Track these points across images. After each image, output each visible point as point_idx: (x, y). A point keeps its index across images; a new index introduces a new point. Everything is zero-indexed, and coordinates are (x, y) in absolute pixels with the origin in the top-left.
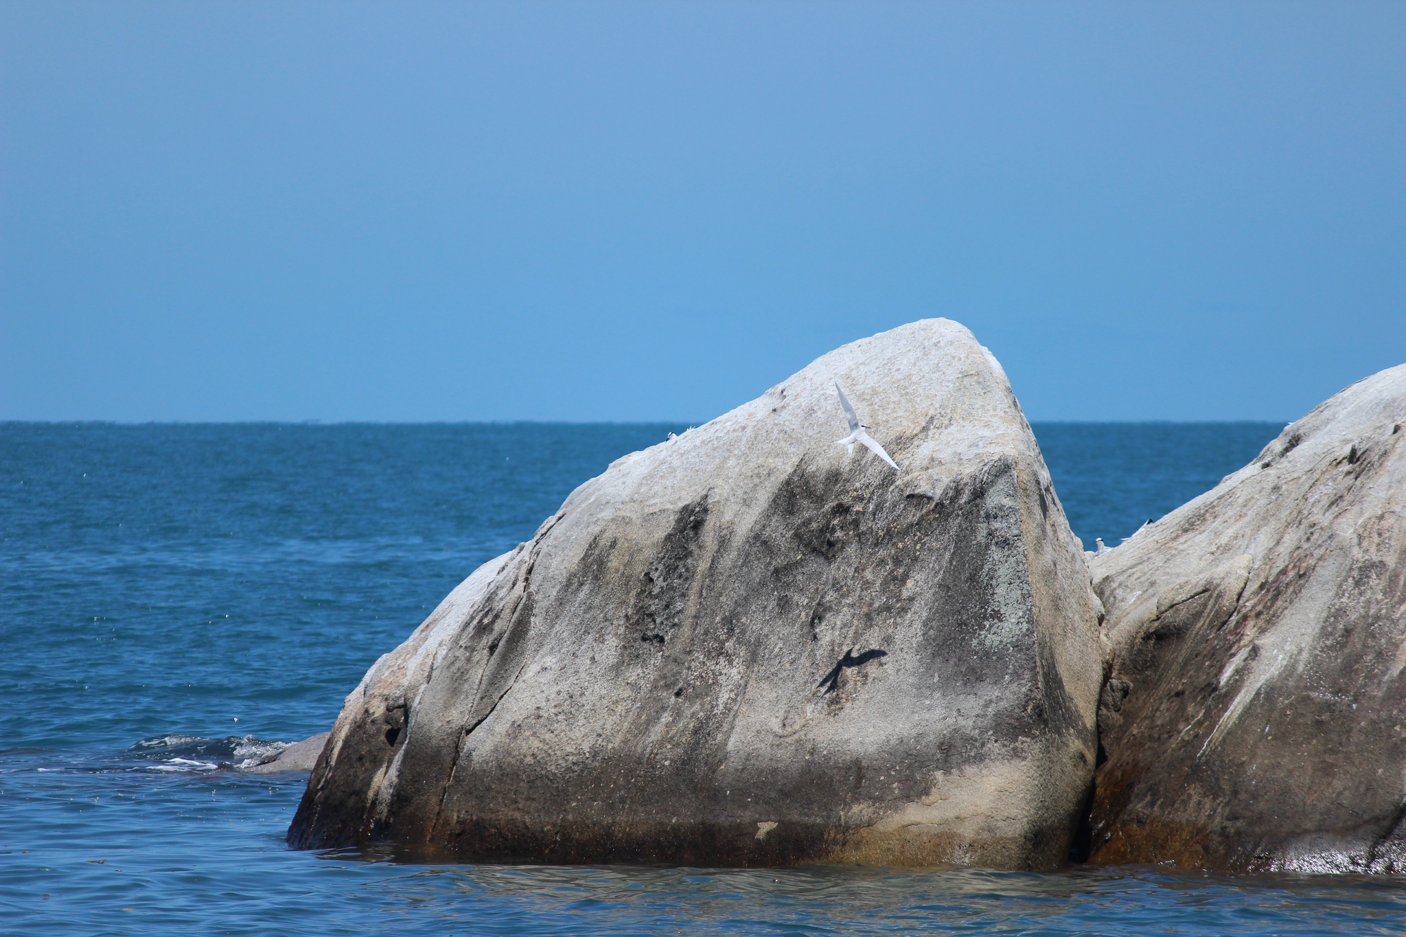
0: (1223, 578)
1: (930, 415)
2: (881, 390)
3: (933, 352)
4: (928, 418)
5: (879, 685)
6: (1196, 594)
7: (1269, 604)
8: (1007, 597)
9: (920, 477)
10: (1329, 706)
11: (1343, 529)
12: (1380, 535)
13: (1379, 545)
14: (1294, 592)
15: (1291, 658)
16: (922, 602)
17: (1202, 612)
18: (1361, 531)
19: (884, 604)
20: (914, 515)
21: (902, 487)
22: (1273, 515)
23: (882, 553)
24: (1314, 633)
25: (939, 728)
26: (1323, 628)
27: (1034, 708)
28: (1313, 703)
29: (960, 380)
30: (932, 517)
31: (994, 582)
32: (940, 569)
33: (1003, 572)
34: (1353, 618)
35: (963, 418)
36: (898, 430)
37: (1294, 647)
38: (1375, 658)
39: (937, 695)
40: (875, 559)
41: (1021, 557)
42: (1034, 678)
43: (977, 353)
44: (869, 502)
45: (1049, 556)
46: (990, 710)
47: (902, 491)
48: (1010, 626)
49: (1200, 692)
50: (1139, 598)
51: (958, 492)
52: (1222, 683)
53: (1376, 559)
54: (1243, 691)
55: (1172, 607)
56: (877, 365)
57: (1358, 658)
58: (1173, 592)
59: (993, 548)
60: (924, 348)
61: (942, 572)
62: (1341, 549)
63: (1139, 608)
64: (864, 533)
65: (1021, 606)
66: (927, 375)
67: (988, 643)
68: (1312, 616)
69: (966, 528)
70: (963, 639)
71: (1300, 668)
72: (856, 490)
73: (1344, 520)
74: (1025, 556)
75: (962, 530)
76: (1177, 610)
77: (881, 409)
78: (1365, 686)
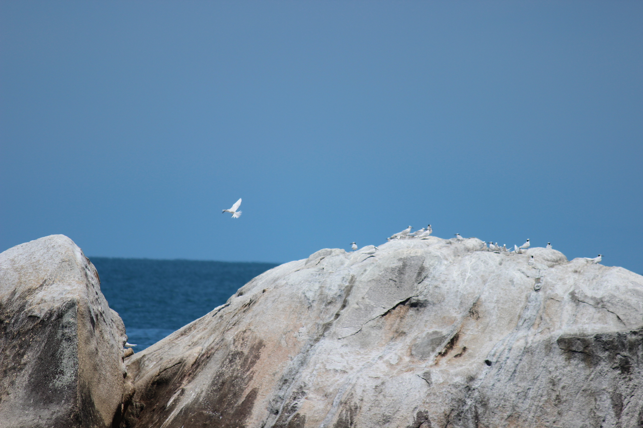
0: (188, 357)
1: (45, 279)
2: (25, 267)
3: (51, 250)
4: (44, 280)
5: (6, 404)
6: (176, 364)
7: (194, 370)
8: (67, 364)
9: (35, 308)
10: (210, 417)
11: (228, 336)
12: (243, 340)
13: (242, 344)
14: (204, 365)
15: (197, 395)
16: (30, 366)
17: (177, 373)
18: (235, 338)
19: (13, 366)
20: (31, 325)
21: (27, 312)
22: (218, 329)
23: (15, 342)
24: (209, 384)
25: (30, 424)
26: (213, 381)
27: (74, 416)
28: (204, 416)
29: (60, 263)
30: (38, 326)
31: (62, 357)
32: (39, 351)
33: (67, 352)
34: (226, 377)
35: (59, 281)
36: (29, 286)
37: (199, 390)
38: (233, 396)
39: (31, 409)
40: (11, 345)
41: (75, 346)
42: (75, 402)
43: (70, 251)
44: (12, 319)
45: (93, 346)
46: (54, 416)
47: (27, 314)
48: (67, 377)
49: (160, 409)
50: (154, 365)
51: (51, 315)
52: (168, 406)
53: (240, 350)
54: (175, 410)
55: (165, 370)
56: (26, 255)
57: (225, 395)
58: (167, 363)
59: (64, 341)
60: (48, 248)
61: (40, 352)
62: (226, 346)
63: (153, 370)
64: (8, 333)
65: (73, 368)
66: (46, 261)
67: (56, 385)
68: (209, 376)
69: (53, 332)
70: (46, 383)
71: (201, 400)
72: (7, 313)
73: (230, 332)
74: (77, 345)
75: (51, 333)
76: (167, 371)
77: (24, 276)
78: (226, 408)
